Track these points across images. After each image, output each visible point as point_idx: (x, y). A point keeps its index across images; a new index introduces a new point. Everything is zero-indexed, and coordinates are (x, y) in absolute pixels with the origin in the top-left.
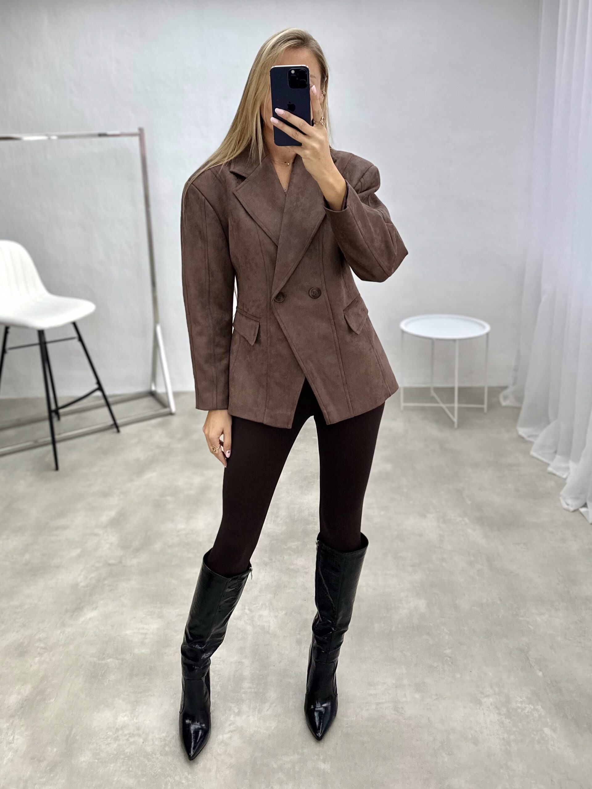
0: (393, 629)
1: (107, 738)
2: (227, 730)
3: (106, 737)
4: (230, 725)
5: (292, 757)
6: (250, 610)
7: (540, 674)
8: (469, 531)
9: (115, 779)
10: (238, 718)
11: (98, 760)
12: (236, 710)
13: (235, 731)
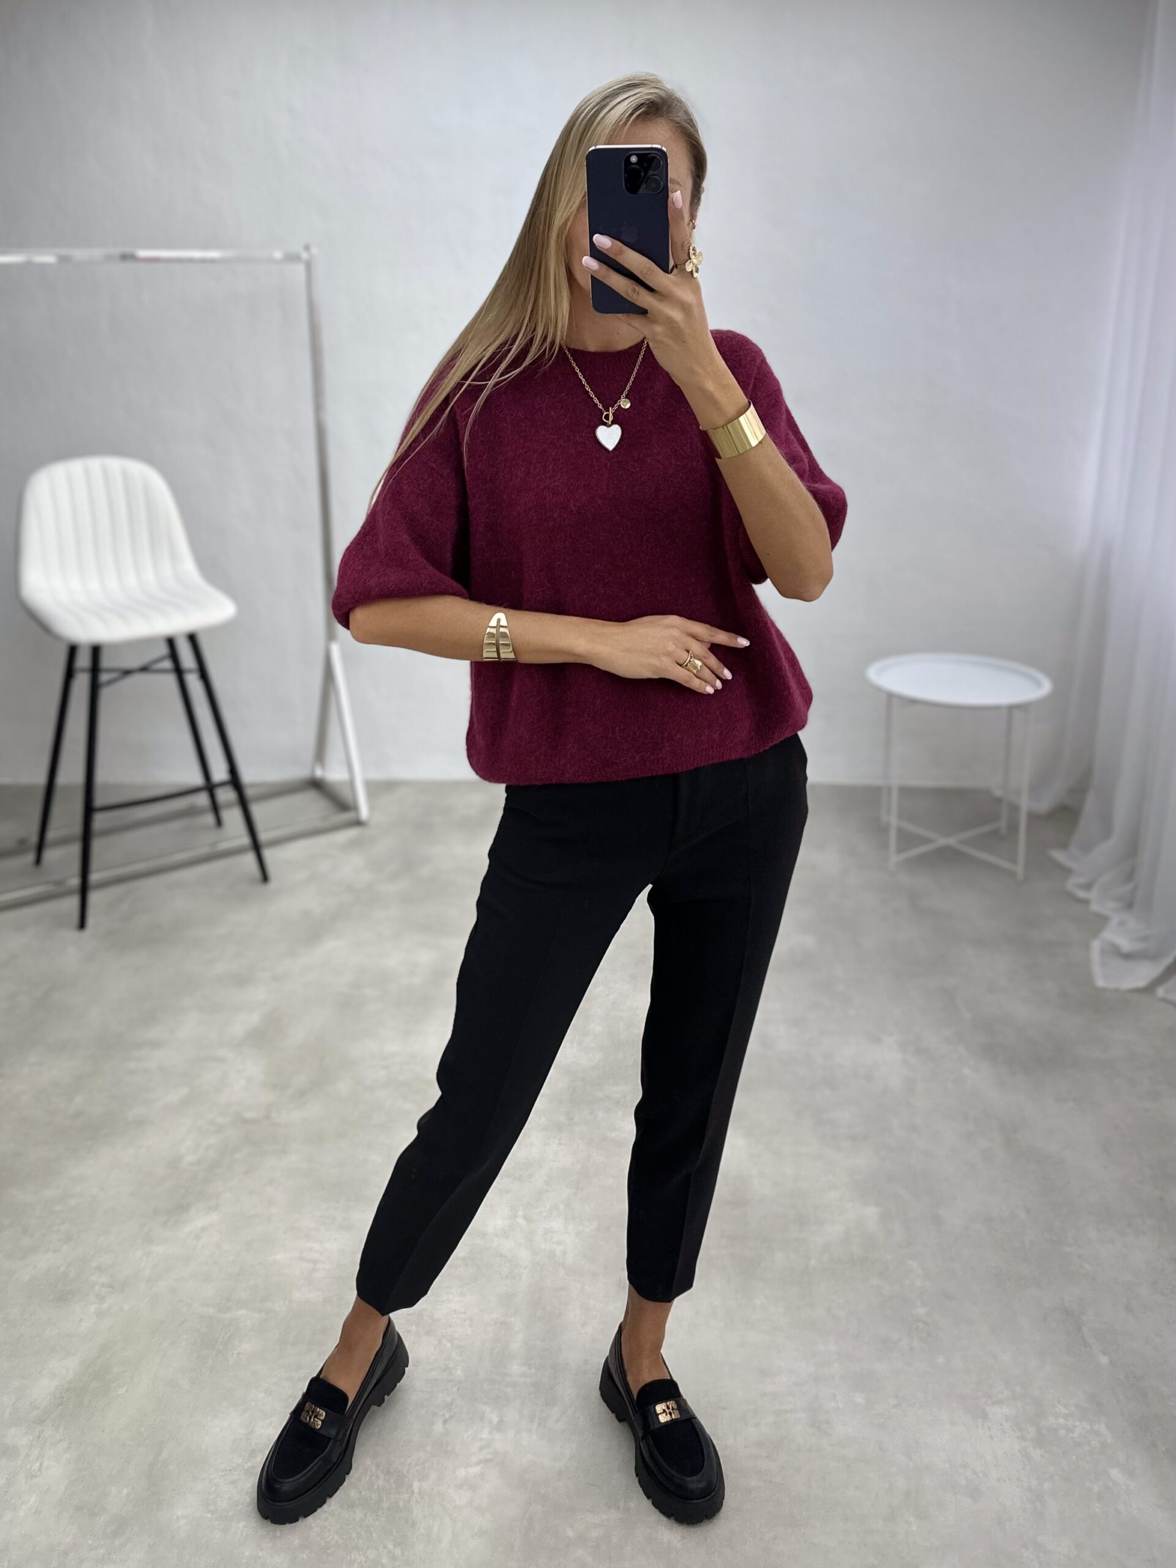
0: (813, 1262)
1: (230, 1470)
2: (474, 1459)
3: (228, 1468)
4: (481, 1449)
5: (605, 1517)
6: (526, 1218)
7: (1104, 1360)
8: (966, 1071)
9: (247, 1553)
10: (497, 1436)
11: (212, 1513)
12: (495, 1419)
13: (490, 1460)
